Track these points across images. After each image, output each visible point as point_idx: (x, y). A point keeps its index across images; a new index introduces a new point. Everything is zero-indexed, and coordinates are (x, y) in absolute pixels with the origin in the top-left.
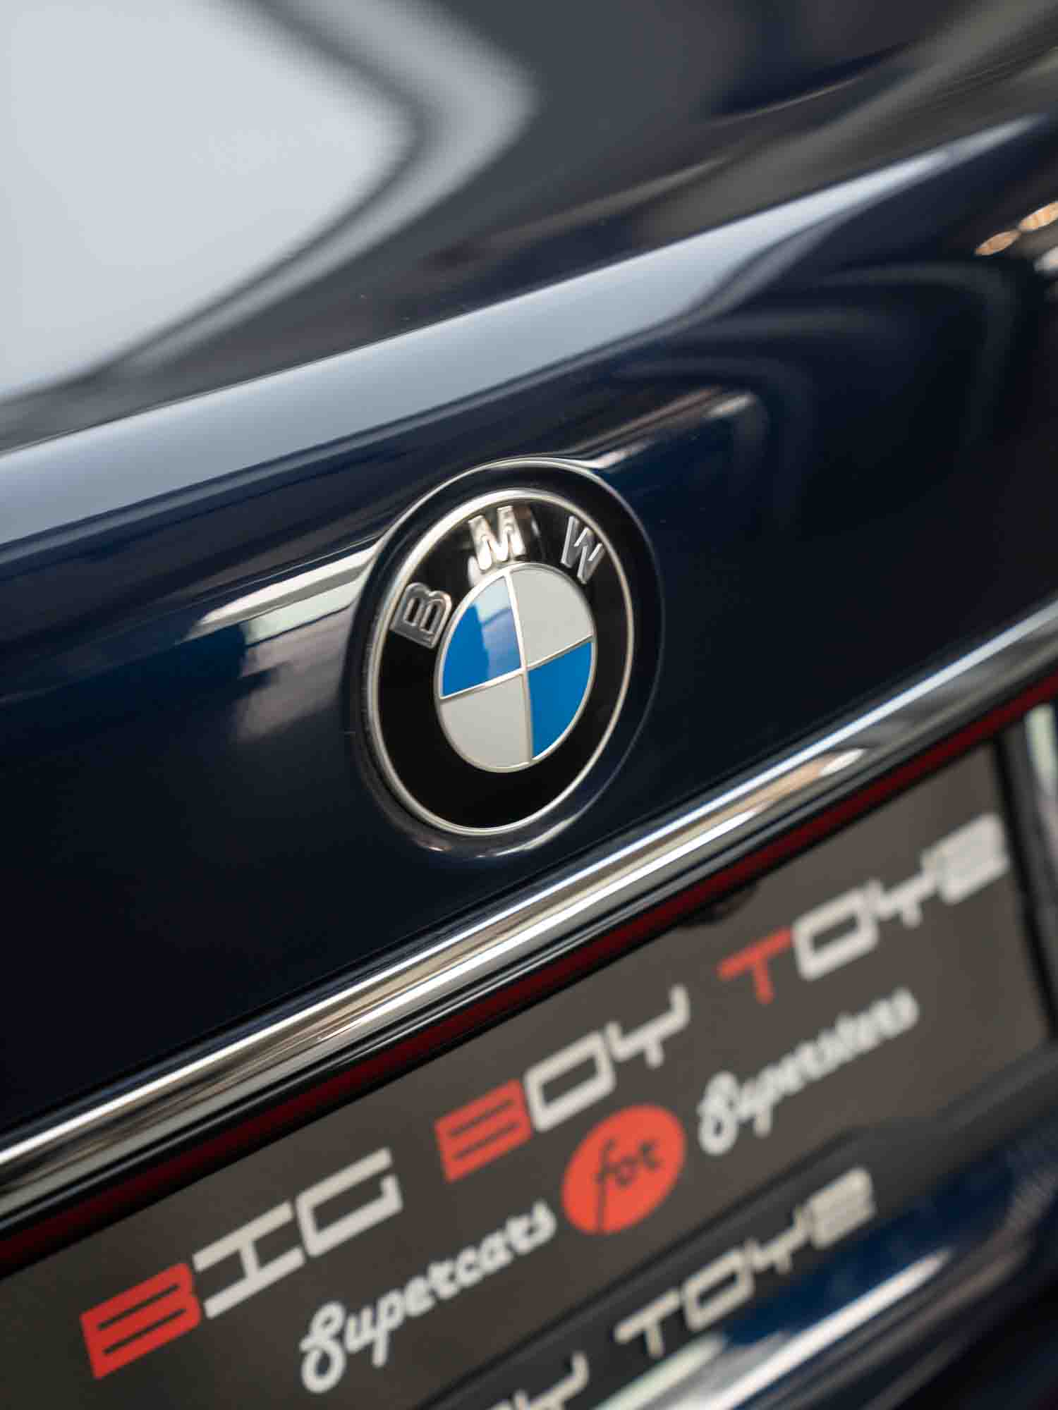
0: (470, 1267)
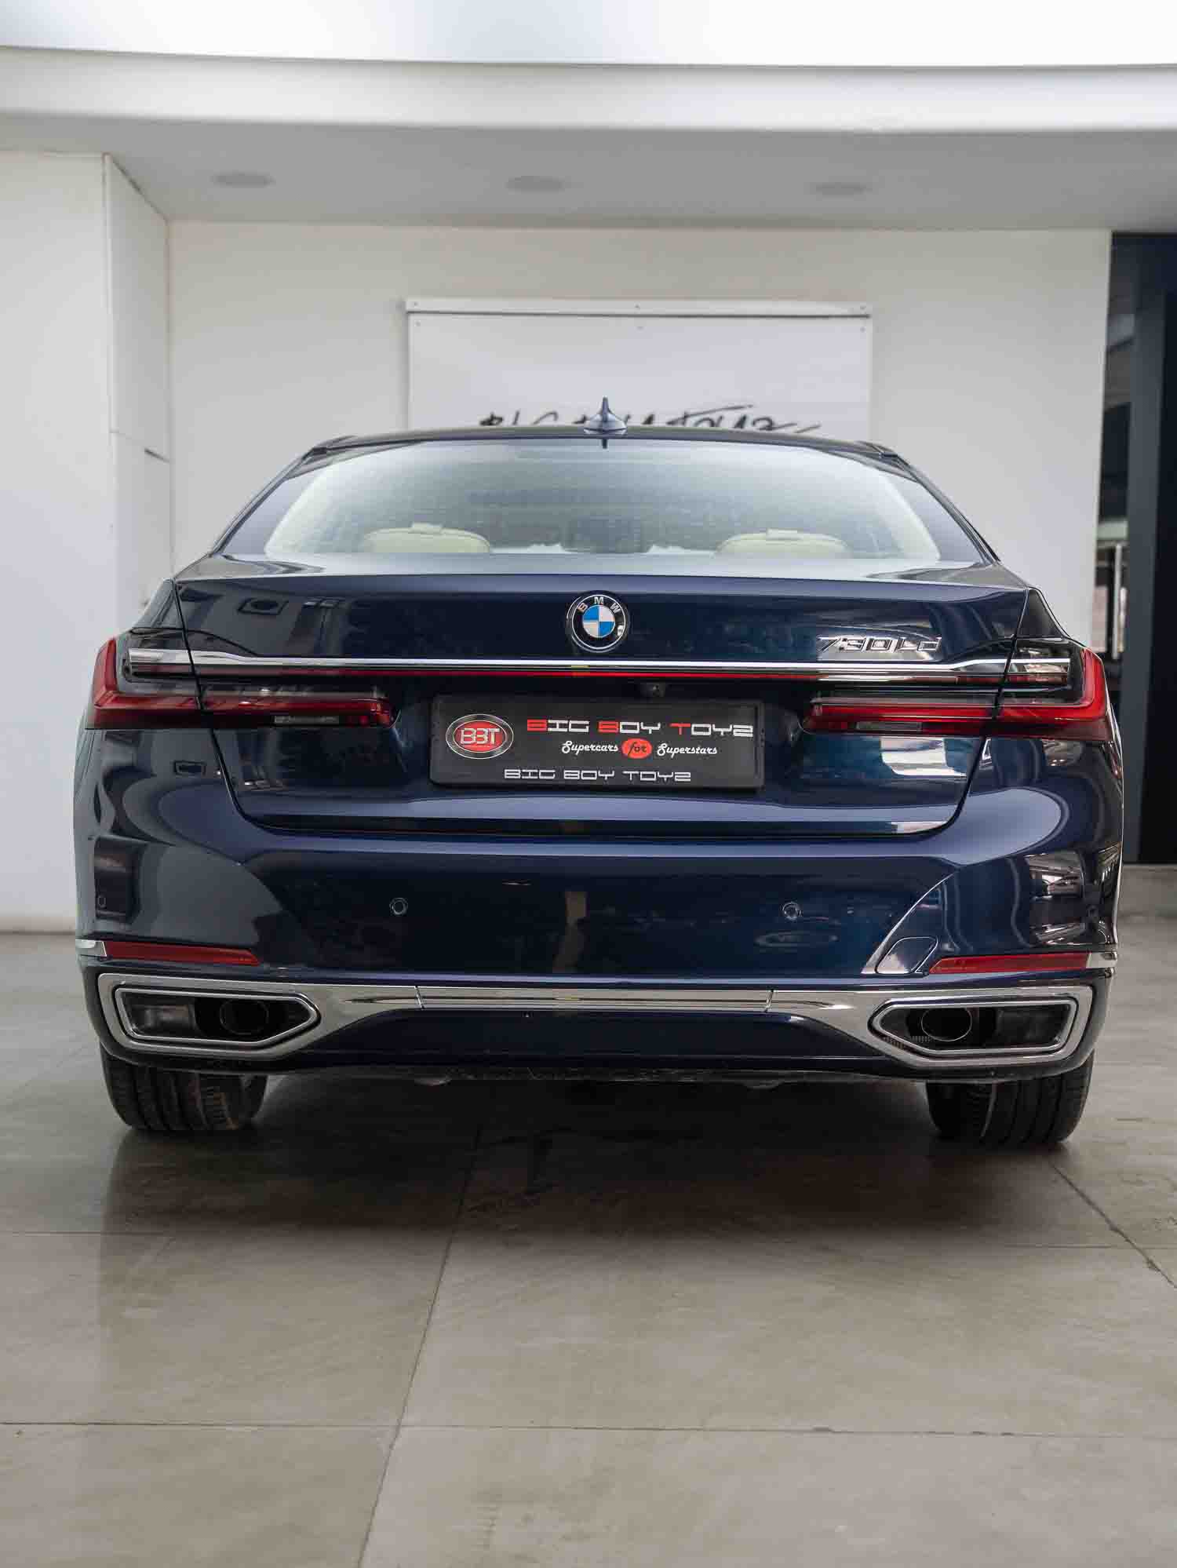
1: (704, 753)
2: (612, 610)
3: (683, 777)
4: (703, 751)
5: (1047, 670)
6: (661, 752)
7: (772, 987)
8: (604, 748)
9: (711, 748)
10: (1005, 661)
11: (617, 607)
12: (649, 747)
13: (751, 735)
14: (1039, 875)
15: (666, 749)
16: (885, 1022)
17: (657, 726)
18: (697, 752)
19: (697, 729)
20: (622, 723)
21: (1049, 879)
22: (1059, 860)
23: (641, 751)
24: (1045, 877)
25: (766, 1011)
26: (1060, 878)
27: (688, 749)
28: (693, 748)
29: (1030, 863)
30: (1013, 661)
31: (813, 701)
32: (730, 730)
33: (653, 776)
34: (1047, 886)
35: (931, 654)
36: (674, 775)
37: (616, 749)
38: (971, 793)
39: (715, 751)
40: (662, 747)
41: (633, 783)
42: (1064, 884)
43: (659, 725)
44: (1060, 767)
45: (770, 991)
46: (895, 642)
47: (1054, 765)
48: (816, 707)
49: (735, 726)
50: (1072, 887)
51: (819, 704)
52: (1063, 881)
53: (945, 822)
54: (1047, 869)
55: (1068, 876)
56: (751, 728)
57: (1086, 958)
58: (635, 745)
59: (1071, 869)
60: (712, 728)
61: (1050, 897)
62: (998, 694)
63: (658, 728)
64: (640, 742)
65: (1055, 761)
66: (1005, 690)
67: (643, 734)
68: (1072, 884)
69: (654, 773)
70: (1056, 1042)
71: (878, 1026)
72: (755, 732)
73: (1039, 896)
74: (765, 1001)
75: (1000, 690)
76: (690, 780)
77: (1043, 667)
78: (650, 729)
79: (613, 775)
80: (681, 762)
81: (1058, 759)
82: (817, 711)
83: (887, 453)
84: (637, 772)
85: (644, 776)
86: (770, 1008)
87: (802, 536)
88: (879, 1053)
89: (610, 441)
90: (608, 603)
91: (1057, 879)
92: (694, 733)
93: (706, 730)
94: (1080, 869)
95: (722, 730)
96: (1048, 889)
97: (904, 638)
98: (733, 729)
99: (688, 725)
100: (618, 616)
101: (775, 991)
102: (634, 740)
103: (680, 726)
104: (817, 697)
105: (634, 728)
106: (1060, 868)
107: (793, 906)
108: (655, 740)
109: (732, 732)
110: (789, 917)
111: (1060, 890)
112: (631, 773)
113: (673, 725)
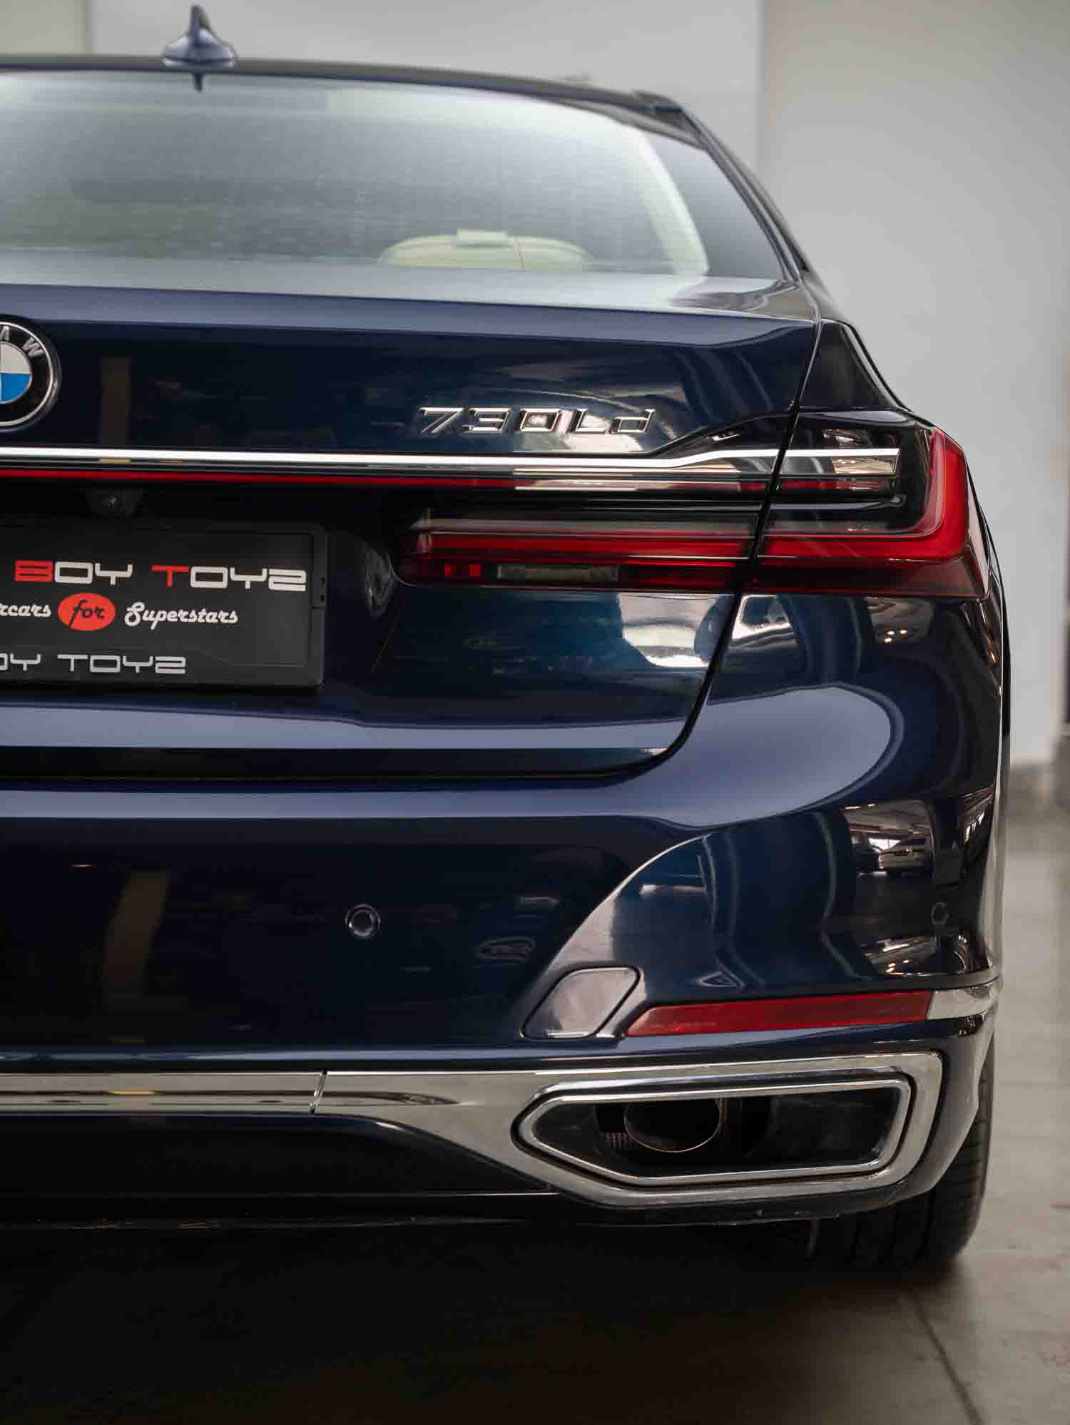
0: (13, 611)
1: (214, 620)
2: (26, 353)
3: (172, 665)
4: (212, 618)
5: (869, 468)
6: (133, 618)
7: (324, 1066)
8: (24, 611)
9: (225, 611)
10: (774, 453)
11: (37, 346)
12: (110, 611)
13: (303, 588)
14: (864, 838)
15: (141, 614)
16: (546, 1128)
17: (126, 570)
18: (201, 620)
19: (200, 577)
20: (59, 565)
21: (882, 844)
22: (897, 814)
23: (94, 615)
24: (872, 841)
25: (313, 1111)
26: (897, 842)
27: (182, 614)
28: (193, 613)
29: (850, 819)
30: (790, 453)
31: (422, 524)
32: (262, 578)
33: (113, 663)
34: (877, 855)
35: (639, 439)
36: (155, 662)
37: (47, 612)
38: (711, 698)
39: (234, 618)
40: (136, 609)
41: (77, 678)
42: (904, 853)
43: (130, 567)
44: (899, 643)
45: (321, 1074)
46: (567, 416)
47: (888, 640)
48: (422, 537)
49: (272, 572)
50: (916, 855)
51: (426, 531)
52: (902, 848)
53: (665, 749)
54: (877, 828)
55: (910, 838)
56: (303, 574)
57: (929, 1001)
58: (83, 606)
59: (914, 826)
60: (229, 574)
61: (884, 873)
62: (762, 514)
63: (128, 573)
64: (95, 600)
65: (891, 633)
66: (773, 507)
67: (100, 585)
68: (914, 851)
69: (117, 658)
70: (874, 1157)
71: (529, 1135)
72: (309, 583)
73: (867, 872)
74: (310, 1093)
75: (766, 507)
76: (183, 672)
77: (861, 465)
78: (113, 575)
79: (37, 661)
80: (169, 638)
81: (897, 630)
82: (424, 543)
83: (664, 105)
84: (85, 657)
85: (97, 663)
86: (319, 1105)
87: (512, 240)
88: (537, 1184)
89: (206, 79)
90: (17, 339)
91: (893, 843)
92: (195, 584)
93: (218, 577)
94: (929, 827)
95: (248, 580)
96: (880, 860)
97: (583, 410)
98: (269, 576)
99: (185, 569)
100: (37, 364)
101: (329, 1073)
102: (79, 597)
103: (170, 570)
104: (425, 518)
105: (83, 573)
106: (895, 827)
107: (368, 912)
108: (121, 595)
109: (266, 582)
110: (357, 932)
111: (900, 862)
112: (73, 657)
113: (155, 568)
